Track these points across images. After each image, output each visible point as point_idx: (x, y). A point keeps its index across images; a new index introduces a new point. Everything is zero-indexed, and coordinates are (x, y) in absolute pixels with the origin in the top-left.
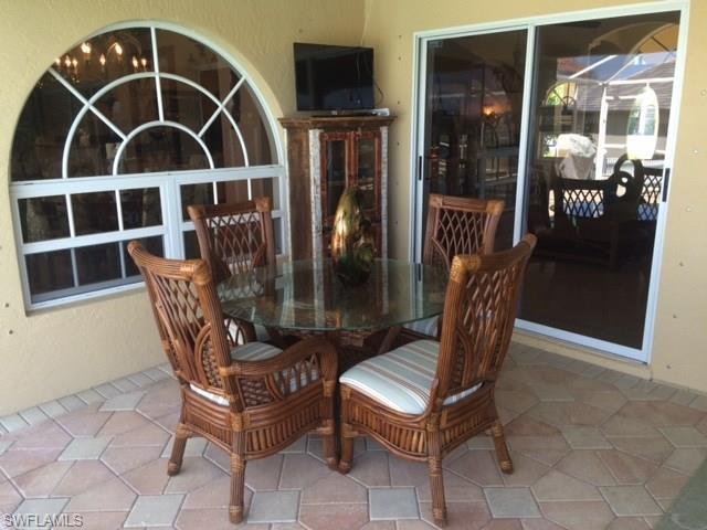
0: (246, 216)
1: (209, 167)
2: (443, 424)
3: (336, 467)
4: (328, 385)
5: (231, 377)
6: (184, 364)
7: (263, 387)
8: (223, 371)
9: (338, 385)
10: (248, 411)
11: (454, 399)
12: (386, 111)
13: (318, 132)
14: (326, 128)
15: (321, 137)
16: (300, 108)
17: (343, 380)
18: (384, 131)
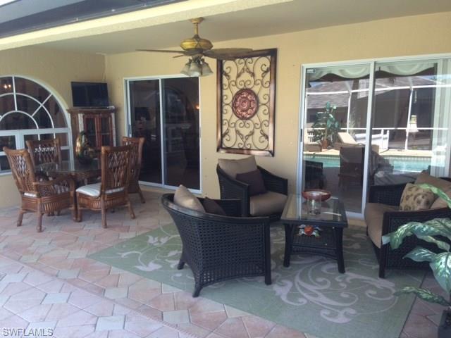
0: (48, 149)
1: (36, 128)
2: (106, 199)
3: (76, 221)
4: (72, 193)
5: (36, 186)
6: (22, 186)
7: (48, 190)
8: (34, 183)
9: (75, 193)
10: (43, 198)
11: (110, 192)
12: (113, 107)
13: (82, 115)
14: (85, 113)
15: (84, 117)
16: (74, 106)
17: (77, 190)
18: (113, 115)
